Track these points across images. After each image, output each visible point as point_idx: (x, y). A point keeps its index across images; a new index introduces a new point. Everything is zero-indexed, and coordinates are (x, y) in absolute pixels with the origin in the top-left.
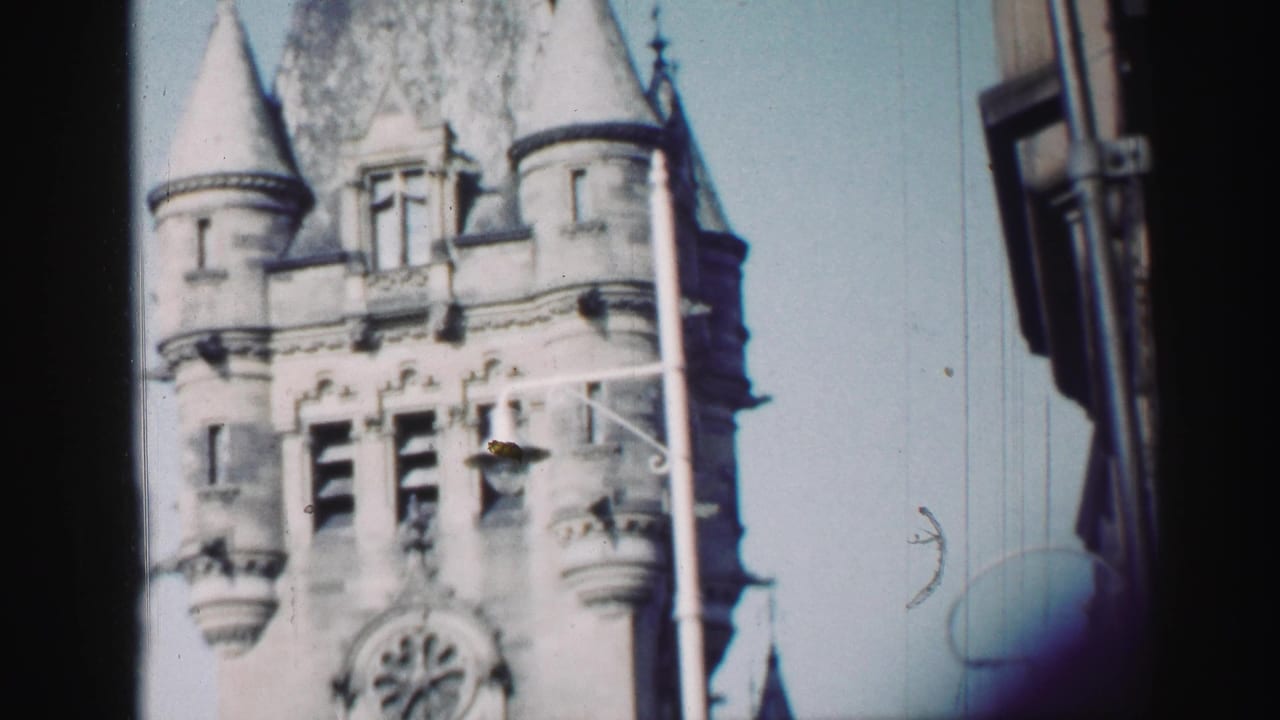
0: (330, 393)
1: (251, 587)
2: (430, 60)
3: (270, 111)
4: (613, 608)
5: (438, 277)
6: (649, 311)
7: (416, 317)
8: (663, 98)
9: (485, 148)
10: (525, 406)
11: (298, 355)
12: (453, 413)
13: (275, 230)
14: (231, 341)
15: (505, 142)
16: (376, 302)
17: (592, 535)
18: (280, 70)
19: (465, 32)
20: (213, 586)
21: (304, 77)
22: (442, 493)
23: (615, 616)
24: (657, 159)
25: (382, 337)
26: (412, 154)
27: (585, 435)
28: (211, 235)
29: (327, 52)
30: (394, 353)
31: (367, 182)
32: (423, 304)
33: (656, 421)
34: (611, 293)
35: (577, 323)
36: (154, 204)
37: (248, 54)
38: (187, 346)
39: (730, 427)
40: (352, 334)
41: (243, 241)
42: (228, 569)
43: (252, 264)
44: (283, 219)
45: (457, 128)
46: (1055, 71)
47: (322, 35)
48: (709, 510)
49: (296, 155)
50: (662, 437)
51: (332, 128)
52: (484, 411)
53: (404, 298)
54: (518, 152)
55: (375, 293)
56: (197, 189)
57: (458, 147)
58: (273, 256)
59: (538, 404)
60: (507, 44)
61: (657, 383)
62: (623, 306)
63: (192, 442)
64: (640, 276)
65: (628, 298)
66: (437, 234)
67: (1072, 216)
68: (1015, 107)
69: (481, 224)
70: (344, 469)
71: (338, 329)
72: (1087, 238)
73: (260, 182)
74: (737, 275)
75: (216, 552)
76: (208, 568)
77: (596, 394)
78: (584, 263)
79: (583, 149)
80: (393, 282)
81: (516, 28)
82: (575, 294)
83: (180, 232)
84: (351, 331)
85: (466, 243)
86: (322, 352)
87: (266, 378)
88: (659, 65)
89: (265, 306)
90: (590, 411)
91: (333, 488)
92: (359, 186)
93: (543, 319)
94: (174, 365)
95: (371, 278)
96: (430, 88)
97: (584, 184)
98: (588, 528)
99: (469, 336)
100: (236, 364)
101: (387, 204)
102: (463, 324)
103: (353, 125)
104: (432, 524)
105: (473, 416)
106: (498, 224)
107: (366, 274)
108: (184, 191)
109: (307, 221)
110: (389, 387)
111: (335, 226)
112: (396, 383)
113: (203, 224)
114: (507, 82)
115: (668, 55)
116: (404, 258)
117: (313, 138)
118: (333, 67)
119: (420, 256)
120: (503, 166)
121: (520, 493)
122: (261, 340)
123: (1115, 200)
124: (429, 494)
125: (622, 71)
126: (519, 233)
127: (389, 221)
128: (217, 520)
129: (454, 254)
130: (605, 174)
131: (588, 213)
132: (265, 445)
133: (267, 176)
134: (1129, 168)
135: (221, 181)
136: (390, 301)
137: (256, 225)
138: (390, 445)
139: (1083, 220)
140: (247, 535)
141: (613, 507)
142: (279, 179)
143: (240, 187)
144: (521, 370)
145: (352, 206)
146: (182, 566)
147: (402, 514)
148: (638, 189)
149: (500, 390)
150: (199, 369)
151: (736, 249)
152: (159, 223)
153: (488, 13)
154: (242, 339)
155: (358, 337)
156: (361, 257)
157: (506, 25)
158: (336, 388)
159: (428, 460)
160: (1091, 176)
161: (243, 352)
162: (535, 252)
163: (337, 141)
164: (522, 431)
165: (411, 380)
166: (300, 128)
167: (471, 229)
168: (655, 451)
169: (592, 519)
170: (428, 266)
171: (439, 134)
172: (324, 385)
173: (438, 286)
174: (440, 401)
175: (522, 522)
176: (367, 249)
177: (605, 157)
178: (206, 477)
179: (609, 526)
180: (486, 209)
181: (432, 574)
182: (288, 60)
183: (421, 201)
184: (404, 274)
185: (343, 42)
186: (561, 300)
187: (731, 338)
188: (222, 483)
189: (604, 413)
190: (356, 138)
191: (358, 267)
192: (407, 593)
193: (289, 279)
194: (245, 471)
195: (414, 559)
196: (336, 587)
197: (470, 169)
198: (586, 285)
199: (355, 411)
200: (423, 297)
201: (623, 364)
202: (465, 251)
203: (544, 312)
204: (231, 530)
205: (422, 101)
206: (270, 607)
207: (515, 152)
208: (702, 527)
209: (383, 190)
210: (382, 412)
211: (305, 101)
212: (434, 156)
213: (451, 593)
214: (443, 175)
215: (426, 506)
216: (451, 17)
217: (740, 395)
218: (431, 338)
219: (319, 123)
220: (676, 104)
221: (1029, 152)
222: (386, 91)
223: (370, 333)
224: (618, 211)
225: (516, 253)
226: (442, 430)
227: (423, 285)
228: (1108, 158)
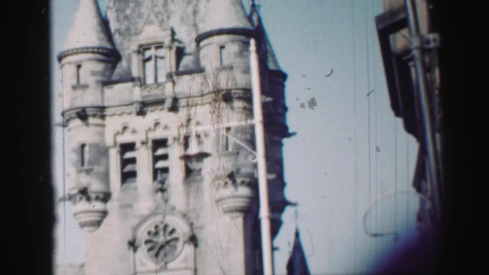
0: (127, 131)
1: (99, 206)
2: (166, 4)
4: (235, 214)
5: (169, 87)
6: (249, 100)
7: (161, 102)
8: (255, 18)
9: (186, 37)
10: (202, 137)
11: (115, 117)
12: (175, 139)
13: (106, 70)
14: (90, 112)
15: (194, 36)
16: (146, 96)
17: (228, 185)
18: (108, 8)
20: (83, 205)
21: (117, 10)
22: (170, 170)
23: (237, 217)
24: (252, 42)
25: (147, 110)
26: (159, 40)
27: (225, 148)
28: (82, 71)
30: (152, 116)
31: (142, 49)
32: (163, 97)
33: (252, 143)
34: (235, 93)
35: (222, 104)
36: (60, 59)
37: (96, 2)
38: (73, 113)
39: (280, 145)
40: (136, 109)
41: (94, 73)
42: (89, 199)
43: (98, 82)
44: (110, 65)
45: (176, 30)
46: (404, 8)
48: (272, 176)
49: (115, 41)
50: (254, 147)
51: (128, 29)
52: (187, 139)
53: (157, 95)
54: (200, 39)
55: (145, 93)
56: (77, 53)
57: (176, 37)
58: (105, 79)
59: (207, 135)
61: (253, 127)
62: (239, 98)
63: (75, 150)
64: (246, 87)
65: (241, 95)
66: (169, 71)
67: (411, 64)
68: (389, 22)
69: (185, 67)
70: (133, 161)
71: (130, 107)
72: (417, 72)
73: (101, 50)
74: (283, 86)
75: (84, 192)
76: (81, 198)
77: (229, 132)
79: (223, 38)
80: (152, 89)
82: (222, 94)
83: (70, 70)
84: (134, 108)
85: (179, 74)
86: (125, 115)
87: (103, 126)
88: (253, 6)
89: (103, 99)
90: (227, 138)
91: (129, 168)
92: (139, 52)
93: (209, 103)
94: (68, 120)
95: (143, 87)
96: (166, 15)
97: (225, 52)
98: (226, 183)
99: (181, 109)
100: (91, 120)
101: (149, 59)
102: (179, 105)
103: (136, 28)
104: (166, 182)
105: (182, 140)
106: (191, 66)
107: (141, 86)
108: (72, 54)
109: (118, 66)
110: (150, 129)
111: (129, 68)
112: (153, 127)
113: (79, 67)
114: (195, 12)
115: (256, 2)
116: (156, 79)
117: (121, 34)
118: (128, 6)
119: (162, 79)
120: (194, 45)
121: (200, 170)
122: (101, 111)
123: (427, 59)
124: (165, 170)
125: (239, 8)
126: (201, 70)
127: (150, 65)
128: (85, 180)
129: (175, 78)
130: (233, 48)
131: (226, 63)
132: (102, 152)
133: (103, 48)
134: (432, 45)
135: (85, 50)
136: (151, 96)
137: (99, 67)
138: (150, 152)
139: (415, 66)
140: (96, 186)
141: (235, 175)
142: (108, 49)
143: (92, 52)
144: (200, 122)
145: (136, 60)
146: (71, 198)
147: (155, 177)
148: (245, 53)
149: (193, 130)
150: (77, 122)
151: (283, 76)
152: (62, 66)
154: (93, 111)
155: (138, 110)
156: (139, 79)
158: (130, 130)
159: (165, 157)
160: (418, 48)
161: (94, 116)
162: (205, 77)
163: (130, 35)
164: (201, 146)
165: (158, 126)
166: (116, 30)
167: (181, 69)
168: (252, 154)
169: (228, 180)
170: (165, 83)
171: (169, 32)
172: (125, 128)
173: (169, 90)
174: (170, 135)
175: (201, 181)
176: (142, 76)
177: (233, 41)
178: (80, 164)
179: (234, 182)
180: (187, 61)
181: (166, 201)
182: (111, 4)
183: (162, 58)
184: (156, 86)
186: (215, 96)
187: (280, 110)
188: (86, 167)
189: (232, 139)
190: (137, 34)
191: (139, 83)
192: (157, 208)
193: (112, 88)
194: (95, 161)
195: (159, 195)
196: (130, 206)
197: (181, 46)
198: (226, 90)
199: (137, 138)
200: (163, 94)
201: (240, 121)
202: (180, 77)
203: (209, 100)
204: (90, 184)
205: (162, 20)
206: (105, 213)
207: (198, 39)
208: (270, 183)
209: (148, 54)
210: (147, 139)
211: (118, 20)
212: (167, 41)
213: (174, 208)
214: (170, 48)
215: (164, 175)
217: (284, 132)
218: (166, 110)
219: (123, 27)
220: (259, 20)
221: (394, 39)
222: (149, 16)
223: (143, 108)
224: (237, 62)
225: (198, 78)
226: (170, 145)
227: (163, 90)
228: (424, 41)
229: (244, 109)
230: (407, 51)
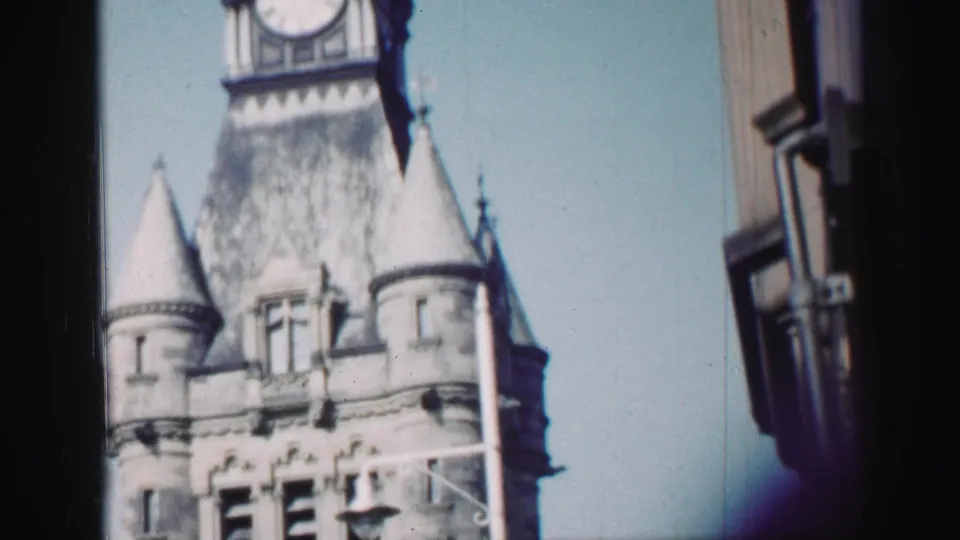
0: (235, 466)
2: (311, 215)
3: (191, 255)
5: (316, 382)
6: (474, 405)
7: (298, 410)
8: (486, 245)
9: (352, 284)
10: (382, 476)
11: (211, 438)
12: (327, 481)
13: (194, 345)
14: (161, 427)
15: (367, 279)
16: (271, 399)
18: (198, 223)
19: (337, 196)
21: (217, 229)
24: (481, 291)
25: (273, 426)
26: (297, 287)
27: (426, 496)
28: (146, 347)
29: (234, 209)
30: (284, 436)
31: (264, 308)
32: (304, 401)
33: (479, 486)
34: (446, 392)
35: (420, 414)
37: (175, 212)
38: (129, 431)
39: (534, 491)
40: (252, 422)
41: (169, 353)
43: (177, 370)
44: (200, 337)
45: (331, 267)
46: (779, 222)
47: (229, 197)
49: (211, 289)
50: (483, 496)
51: (237, 267)
52: (351, 480)
53: (294, 396)
54: (377, 286)
55: (270, 391)
56: (136, 314)
57: (333, 281)
58: (193, 365)
59: (391, 474)
60: (368, 204)
61: (480, 459)
62: (455, 401)
63: (132, 502)
64: (468, 380)
65: (459, 395)
66: (315, 348)
67: (793, 330)
68: (748, 250)
69: (349, 340)
70: (245, 522)
71: (242, 419)
72: (803, 347)
73: (183, 308)
74: (540, 377)
77: (434, 466)
78: (424, 370)
79: (424, 284)
80: (283, 384)
81: (375, 192)
82: (420, 392)
83: (123, 346)
84: (249, 422)
85: (337, 354)
86: (230, 436)
87: (187, 455)
88: (483, 219)
89: (187, 404)
90: (430, 479)
91: (237, 536)
92: (257, 312)
93: (396, 412)
94: (119, 445)
95: (266, 381)
96: (310, 238)
97: (426, 310)
99: (339, 424)
100: (165, 445)
101: (278, 325)
102: (335, 414)
103: (253, 265)
105: (342, 483)
106: (361, 338)
107: (262, 378)
108: (127, 315)
109: (218, 338)
110: (279, 462)
111: (239, 342)
112: (284, 458)
113: (140, 340)
114: (369, 232)
115: (490, 211)
116: (291, 365)
117: (224, 276)
118: (238, 220)
119: (303, 364)
120: (365, 296)
122: (183, 427)
123: (824, 319)
125: (455, 222)
126: (374, 345)
127: (279, 338)
129: (328, 362)
130: (442, 303)
131: (429, 331)
132: (186, 505)
133: (188, 304)
134: (835, 298)
135: (154, 308)
136: (284, 397)
137: (181, 341)
138: (279, 504)
139: (800, 336)
142: (197, 307)
143: (168, 312)
144: (378, 449)
145: (252, 328)
148: (467, 313)
149: (362, 464)
150: (137, 448)
151: (540, 357)
153: (354, 181)
154: (167, 426)
155: (256, 425)
156: (258, 365)
157: (367, 190)
158: (239, 462)
159: (308, 515)
160: (806, 305)
161: (170, 436)
162: (388, 361)
163: (241, 278)
164: (380, 493)
165: (295, 456)
166: (214, 269)
167: (341, 343)
168: (478, 509)
170: (309, 371)
171: (318, 273)
172: (230, 460)
173: (316, 386)
174: (318, 472)
176: (263, 358)
177: (442, 290)
178: (141, 527)
180: (352, 329)
182: (205, 215)
183: (305, 323)
184: (290, 378)
185: (245, 204)
186: (407, 397)
187: (536, 424)
188: (154, 532)
189: (439, 480)
190: (255, 276)
191: (256, 373)
193: (204, 382)
194: (172, 522)
197: (341, 299)
198: (426, 386)
199: (254, 480)
200: (305, 395)
201: (455, 445)
202: (336, 360)
203: (396, 406)
205: (305, 248)
207: (373, 286)
209: (276, 315)
210: (273, 481)
211: (217, 247)
212: (313, 289)
214: (320, 303)
216: (326, 184)
217: (542, 466)
218: (311, 425)
219: (227, 264)
220: (495, 249)
221: (759, 283)
222: (278, 240)
223: (266, 421)
224: (452, 331)
225: (374, 361)
226: (319, 493)
227: (304, 386)
228: (820, 293)
229: (465, 421)
230: (785, 306)
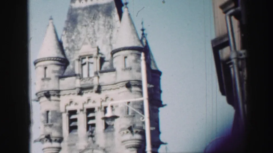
0: (73, 104)
1: (56, 145)
2: (94, 33)
3: (60, 44)
4: (133, 149)
5: (96, 79)
6: (140, 86)
7: (91, 88)
8: (144, 41)
9: (106, 52)
10: (114, 107)
11: (66, 96)
12: (99, 108)
13: (61, 69)
14: (51, 93)
15: (110, 51)
16: (83, 85)
17: (128, 134)
18: (62, 35)
19: (102, 27)
20: (47, 144)
21: (67, 37)
22: (96, 125)
23: (133, 151)
24: (143, 54)
25: (83, 92)
26: (90, 53)
27: (127, 113)
28: (47, 70)
29: (72, 31)
30: (86, 95)
31: (81, 59)
32: (92, 85)
33: (142, 110)
34: (132, 83)
35: (125, 89)
36: (35, 63)
37: (55, 32)
38: (42, 94)
39: (158, 111)
40: (77, 92)
41: (54, 72)
42: (51, 141)
43: (56, 76)
44: (63, 67)
45: (100, 48)
46: (227, 35)
47: (71, 27)
48: (153, 128)
49: (66, 54)
50: (143, 113)
51: (73, 47)
52: (105, 108)
53: (89, 84)
54: (113, 52)
55: (82, 83)
56: (44, 60)
57: (100, 52)
58: (60, 75)
59: (117, 106)
60: (110, 30)
61: (142, 102)
62: (135, 86)
63: (43, 114)
64: (139, 79)
65: (136, 84)
66: (95, 70)
67: (231, 66)
68: (219, 43)
69: (105, 68)
70: (75, 120)
71: (74, 90)
72: (234, 71)
73: (58, 59)
74: (159, 79)
75: (48, 137)
76: (46, 140)
77: (129, 104)
78: (127, 76)
79: (126, 52)
80: (86, 80)
81: (113, 27)
82: (124, 83)
83: (41, 70)
84: (76, 91)
85: (102, 72)
86: (71, 95)
87: (59, 101)
88: (143, 34)
89: (59, 86)
90: (128, 108)
91: (73, 124)
92: (79, 60)
93: (118, 88)
94: (39, 98)
95: (81, 79)
96: (94, 39)
97: (127, 60)
98: (127, 132)
99: (102, 92)
100: (52, 98)
101: (85, 64)
102: (101, 89)
103: (78, 47)
104: (94, 132)
105: (103, 109)
106: (109, 68)
107: (80, 79)
108: (42, 61)
109: (68, 67)
110: (85, 103)
111: (74, 69)
112: (86, 102)
113: (46, 68)
114: (111, 38)
115: (145, 32)
116: (88, 75)
117: (69, 50)
118: (73, 34)
119: (92, 75)
120: (110, 55)
121: (113, 125)
122: (58, 93)
123: (240, 63)
124: (94, 125)
125: (135, 36)
126: (114, 70)
127: (85, 67)
128: (48, 130)
129: (99, 74)
130: (131, 58)
131: (128, 66)
132: (59, 115)
133: (59, 58)
134: (243, 56)
135: (49, 59)
136: (86, 84)
137: (57, 68)
138: (85, 115)
139: (233, 67)
140: (55, 134)
141: (133, 128)
142: (62, 58)
143: (53, 60)
144: (113, 99)
145: (77, 64)
146: (41, 140)
147: (88, 129)
148: (138, 61)
149: (109, 103)
150: (45, 99)
151: (159, 73)
152: (36, 68)
153: (107, 23)
154: (54, 92)
155: (79, 92)
156: (79, 75)
157: (110, 26)
158: (74, 103)
159: (93, 118)
160: (235, 58)
161: (54, 95)
162: (116, 74)
163: (74, 50)
164: (114, 112)
165: (90, 101)
166: (67, 48)
167: (103, 69)
168: (142, 116)
169: (128, 130)
170: (94, 77)
171: (96, 49)
172: (71, 102)
173: (95, 81)
174: (96, 106)
175: (113, 131)
176: (80, 73)
177: (132, 54)
178: (46, 122)
179: (132, 132)
180: (106, 65)
181: (94, 142)
182: (64, 33)
183: (92, 63)
184: (88, 79)
185: (76, 29)
186: (121, 84)
187: (158, 92)
188: (50, 123)
189: (131, 108)
190: (79, 50)
191: (79, 77)
192: (89, 146)
193: (64, 80)
194: (54, 120)
195: (90, 138)
196: (74, 145)
197: (103, 56)
198: (127, 81)
199: (78, 108)
200: (92, 83)
201: (135, 98)
202: (101, 74)
203: (118, 87)
204: (51, 133)
205: (92, 42)
206: (60, 149)
207: (112, 53)
208: (152, 132)
209: (84, 61)
210: (83, 108)
211: (68, 42)
212: (95, 54)
213: (98, 146)
214: (97, 58)
215: (93, 128)
216: (99, 24)
217: (160, 104)
218: (94, 92)
219: (71, 46)
220: (147, 43)
221: (222, 53)
222: (85, 40)
223: (81, 91)
224: (134, 65)
225: (112, 74)
226: (96, 112)
227: (92, 81)
228: (239, 55)
229: (138, 91)
230: (229, 59)
